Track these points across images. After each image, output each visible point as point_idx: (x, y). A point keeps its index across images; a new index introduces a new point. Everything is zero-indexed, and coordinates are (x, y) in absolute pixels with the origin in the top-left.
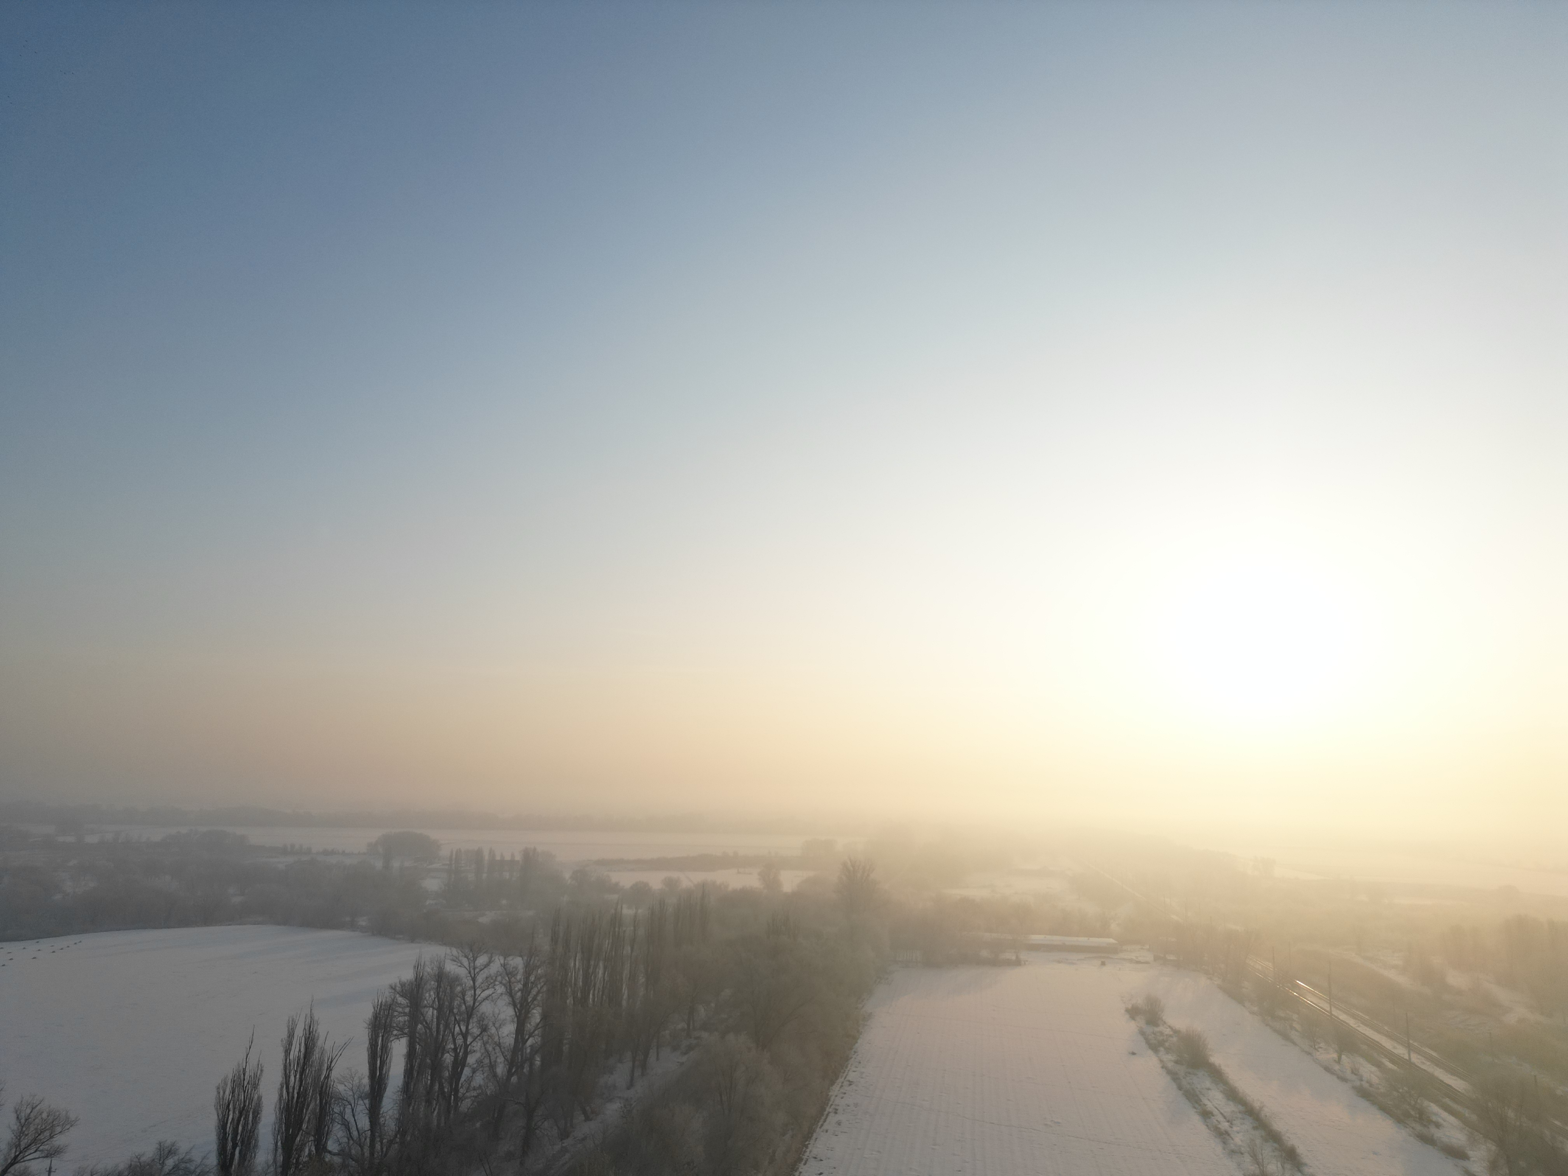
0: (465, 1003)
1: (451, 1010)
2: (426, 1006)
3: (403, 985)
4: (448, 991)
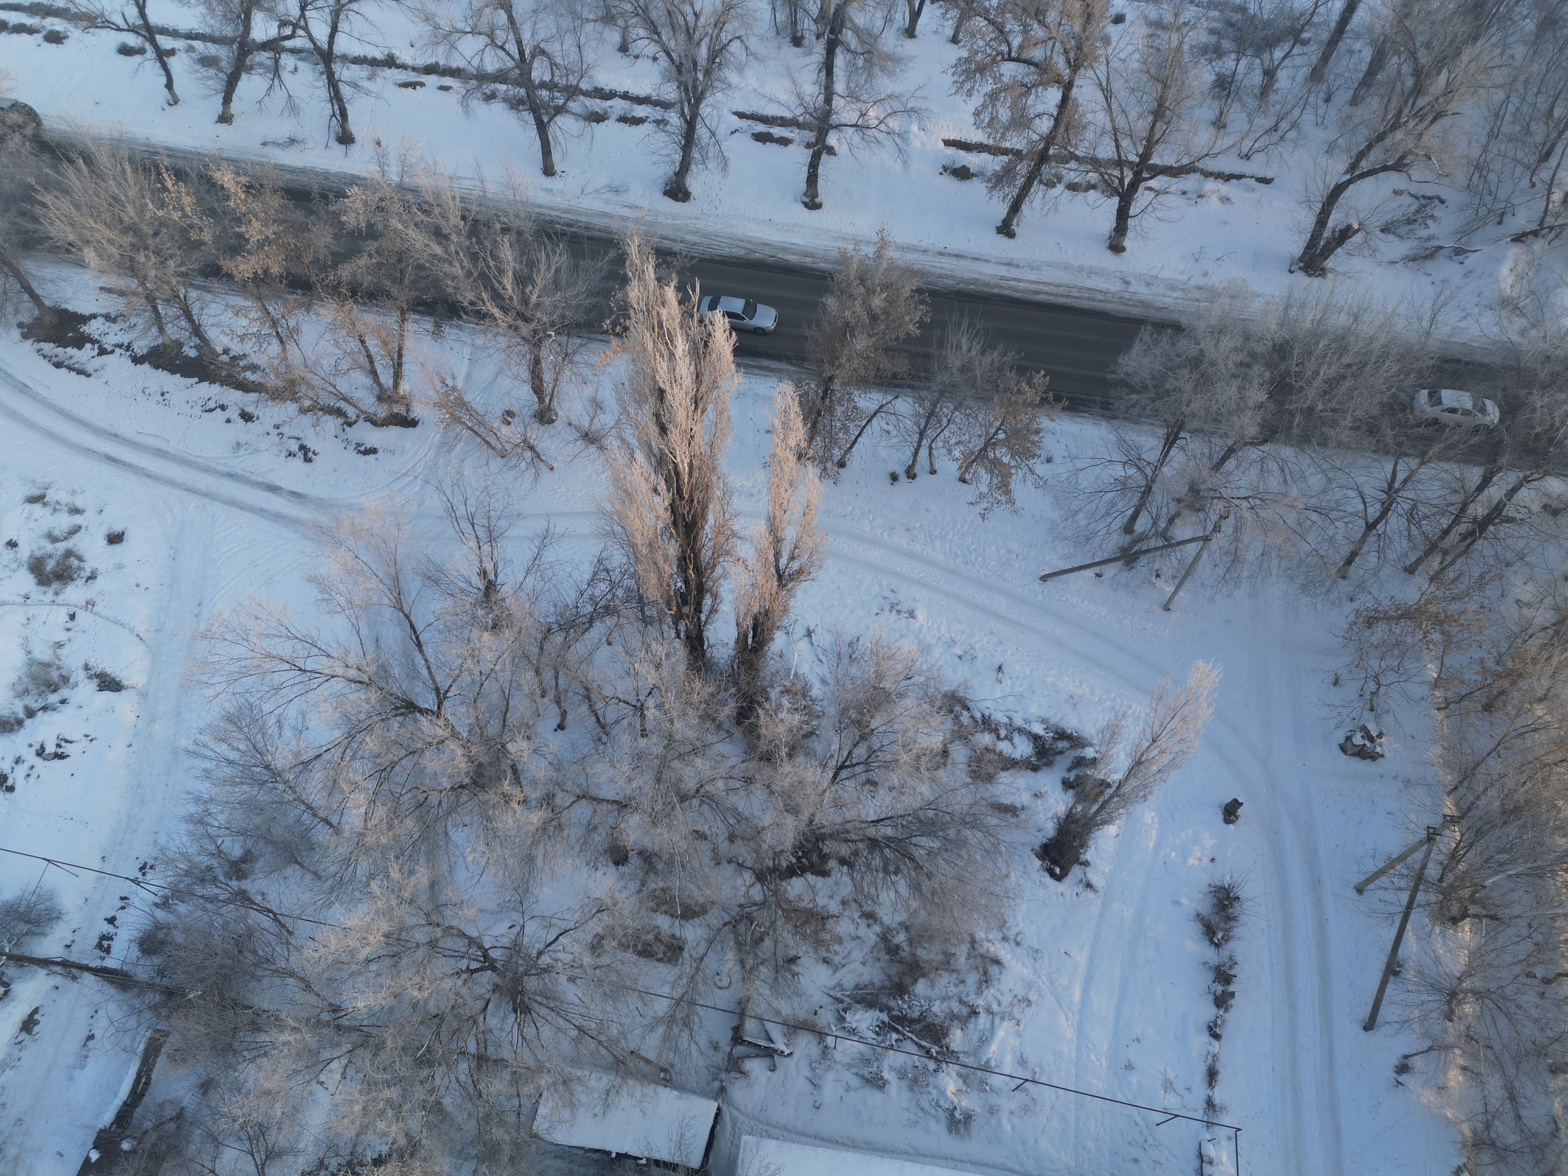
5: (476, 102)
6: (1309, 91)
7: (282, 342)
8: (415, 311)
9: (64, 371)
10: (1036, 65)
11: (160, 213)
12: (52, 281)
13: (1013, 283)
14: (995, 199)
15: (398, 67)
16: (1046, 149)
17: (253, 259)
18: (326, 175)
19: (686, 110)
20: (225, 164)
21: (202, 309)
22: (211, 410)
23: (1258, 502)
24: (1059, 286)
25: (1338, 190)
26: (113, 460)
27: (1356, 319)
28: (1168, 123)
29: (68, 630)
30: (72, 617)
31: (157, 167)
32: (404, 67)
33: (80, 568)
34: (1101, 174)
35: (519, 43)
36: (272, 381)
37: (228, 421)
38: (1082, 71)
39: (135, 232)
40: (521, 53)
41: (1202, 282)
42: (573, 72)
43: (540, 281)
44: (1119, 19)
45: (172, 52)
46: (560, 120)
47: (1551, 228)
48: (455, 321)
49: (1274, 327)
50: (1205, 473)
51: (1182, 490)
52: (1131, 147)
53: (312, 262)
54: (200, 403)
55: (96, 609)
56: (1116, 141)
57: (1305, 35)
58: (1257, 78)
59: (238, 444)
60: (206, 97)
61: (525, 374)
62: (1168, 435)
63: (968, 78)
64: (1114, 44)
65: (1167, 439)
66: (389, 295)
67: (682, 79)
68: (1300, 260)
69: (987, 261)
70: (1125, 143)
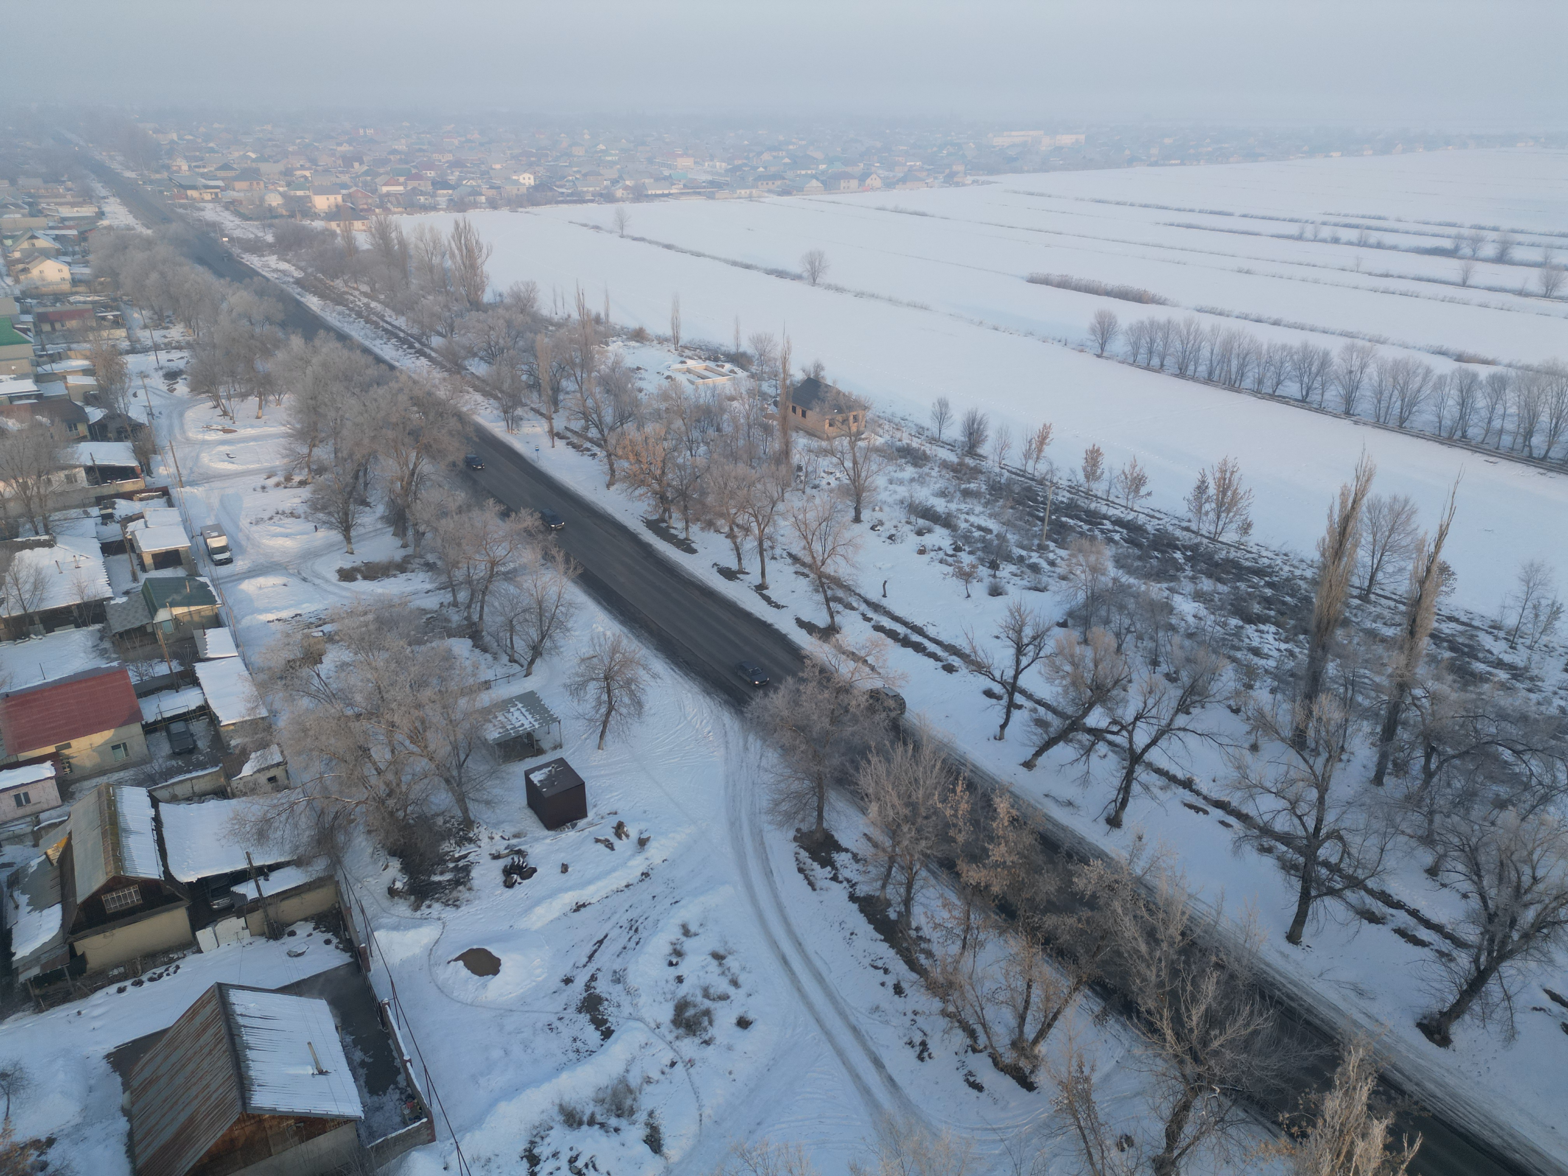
5: (1249, 847)
7: (964, 947)
8: (1091, 987)
9: (802, 876)
11: (939, 805)
12: (838, 812)
15: (1192, 790)
17: (984, 872)
18: (1081, 840)
19: (1483, 959)
20: (1008, 795)
21: (922, 887)
22: (876, 968)
26: (785, 961)
29: (663, 1073)
30: (673, 1064)
31: (958, 774)
32: (1198, 793)
33: (705, 1030)
35: (1319, 821)
36: (936, 973)
37: (883, 984)
39: (914, 809)
40: (1317, 829)
42: (1364, 868)
43: (1230, 1033)
45: (1020, 707)
46: (1328, 900)
48: (1123, 1019)
53: (1028, 899)
54: (873, 957)
55: (692, 1070)
59: (877, 1008)
60: (1025, 745)
61: (1167, 1111)
66: (1076, 961)
67: (1491, 928)
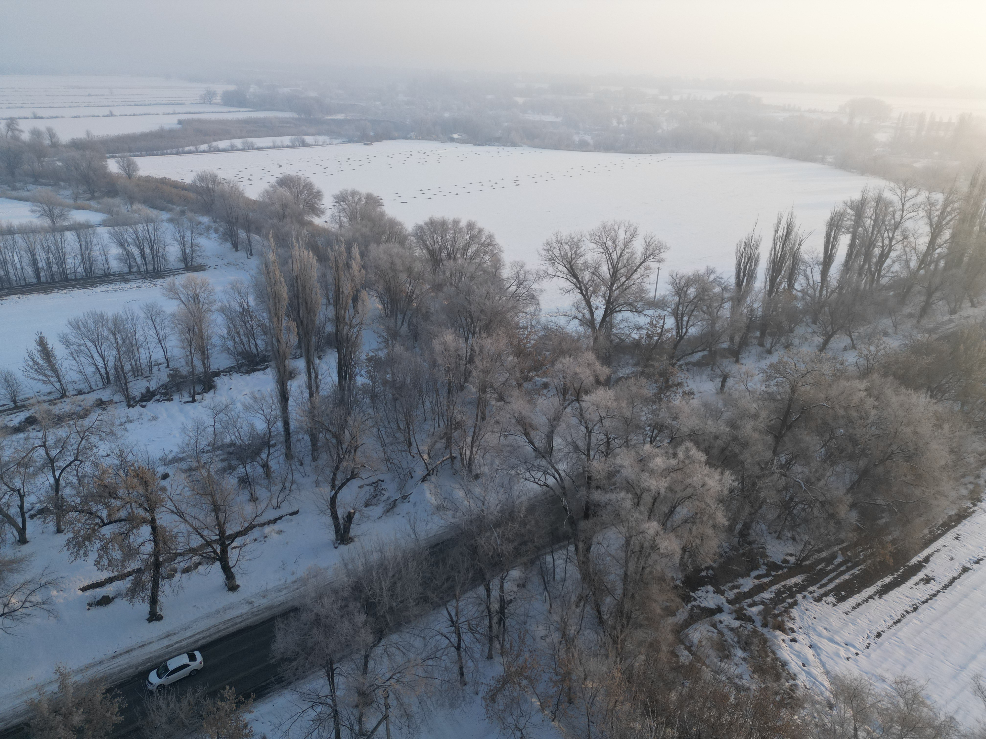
0: (894, 219)
1: (884, 222)
2: (866, 217)
3: (852, 202)
4: (883, 209)
6: (290, 465)
10: (125, 520)
13: (176, 646)
14: (137, 604)
16: (157, 559)
23: (398, 675)
24: (209, 629)
25: (333, 500)
27: (382, 553)
28: (225, 511)
34: (200, 555)
38: (157, 510)
41: (294, 578)
44: (165, 476)
47: (433, 469)
49: (346, 579)
50: (361, 679)
51: (354, 698)
52: (210, 533)
56: (199, 534)
57: (272, 443)
58: (260, 470)
62: (327, 672)
63: (80, 547)
64: (169, 489)
65: (328, 675)
68: (337, 540)
69: (151, 643)
70: (205, 533)
